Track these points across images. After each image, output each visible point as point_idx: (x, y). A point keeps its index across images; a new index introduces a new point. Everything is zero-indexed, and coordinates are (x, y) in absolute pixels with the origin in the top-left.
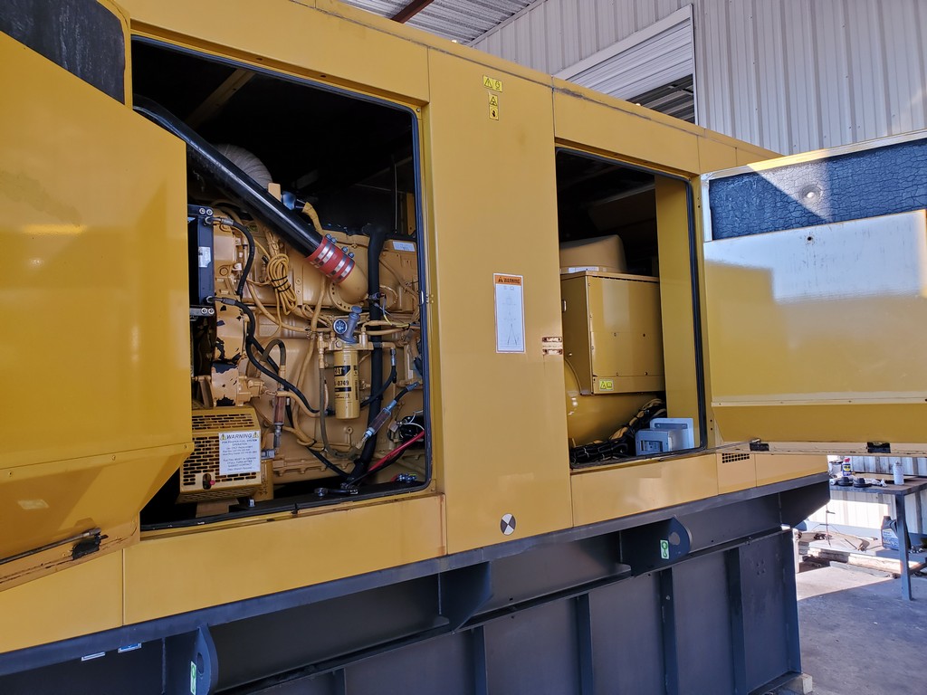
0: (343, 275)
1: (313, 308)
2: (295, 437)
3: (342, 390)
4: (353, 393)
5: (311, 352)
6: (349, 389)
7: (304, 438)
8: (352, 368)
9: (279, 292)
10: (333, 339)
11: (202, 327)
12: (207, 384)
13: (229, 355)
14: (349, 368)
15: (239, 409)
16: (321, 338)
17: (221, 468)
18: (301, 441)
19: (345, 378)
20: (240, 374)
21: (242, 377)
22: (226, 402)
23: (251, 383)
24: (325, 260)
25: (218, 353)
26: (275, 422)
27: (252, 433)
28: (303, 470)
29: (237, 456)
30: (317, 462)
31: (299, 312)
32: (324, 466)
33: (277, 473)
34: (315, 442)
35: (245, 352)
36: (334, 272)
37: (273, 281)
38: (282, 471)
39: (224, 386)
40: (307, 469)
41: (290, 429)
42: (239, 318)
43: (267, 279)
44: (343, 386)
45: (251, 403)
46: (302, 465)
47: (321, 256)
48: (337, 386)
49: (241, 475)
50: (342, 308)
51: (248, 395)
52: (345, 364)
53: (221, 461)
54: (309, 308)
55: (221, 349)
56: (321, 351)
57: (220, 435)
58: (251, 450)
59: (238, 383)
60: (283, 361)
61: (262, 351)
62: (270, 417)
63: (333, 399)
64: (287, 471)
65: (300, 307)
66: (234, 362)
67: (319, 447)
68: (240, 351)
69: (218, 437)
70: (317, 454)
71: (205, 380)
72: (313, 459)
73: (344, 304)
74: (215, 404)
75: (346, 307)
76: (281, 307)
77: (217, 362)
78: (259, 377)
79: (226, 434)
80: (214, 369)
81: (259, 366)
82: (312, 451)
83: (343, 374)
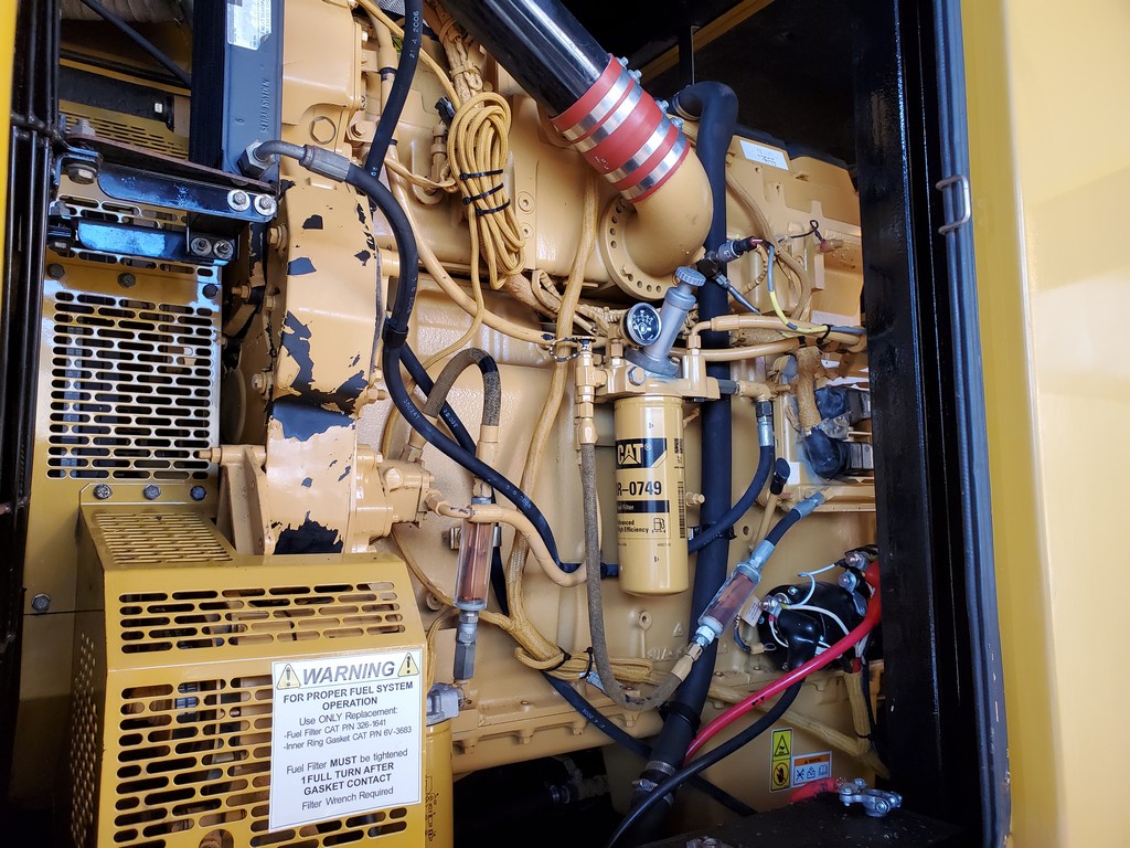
0: (657, 174)
1: (561, 282)
2: (510, 640)
3: (640, 507)
4: (671, 519)
5: (558, 398)
6: (661, 507)
7: (536, 645)
8: (671, 445)
9: (480, 213)
10: (617, 362)
11: (245, 292)
12: (250, 474)
13: (327, 379)
14: (659, 446)
15: (355, 564)
16: (587, 359)
17: (274, 802)
18: (529, 653)
19: (649, 474)
20: (362, 447)
21: (369, 458)
22: (310, 539)
23: (395, 476)
24: (611, 126)
25: (288, 369)
26: (461, 599)
27: (398, 657)
28: (526, 734)
29: (340, 751)
30: (564, 712)
31: (525, 290)
32: (580, 722)
33: (459, 747)
34: (567, 657)
35: (379, 374)
36: (630, 165)
37: (464, 177)
38: (471, 742)
39: (307, 482)
40: (537, 730)
41: (497, 618)
42: (364, 256)
43: (449, 173)
44: (646, 497)
45: (394, 539)
46: (525, 719)
47: (598, 112)
48: (627, 497)
49: (353, 821)
50: (632, 286)
51: (383, 515)
52: (649, 435)
53: (277, 772)
54: (549, 283)
55: (302, 354)
56: (587, 396)
57: (277, 670)
58: (392, 722)
59: (355, 476)
60: (491, 413)
61: (428, 387)
62: (446, 583)
63: (616, 530)
64: (484, 738)
65: (528, 274)
66: (345, 401)
67: (574, 671)
68: (364, 365)
69: (268, 679)
70: (567, 692)
71: (246, 464)
72: (555, 702)
73: (639, 275)
74: (270, 543)
75: (642, 285)
76: (483, 264)
77: (287, 400)
78: (417, 461)
79: (301, 666)
80: (275, 427)
81: (419, 426)
82: (555, 683)
83: (644, 464)
